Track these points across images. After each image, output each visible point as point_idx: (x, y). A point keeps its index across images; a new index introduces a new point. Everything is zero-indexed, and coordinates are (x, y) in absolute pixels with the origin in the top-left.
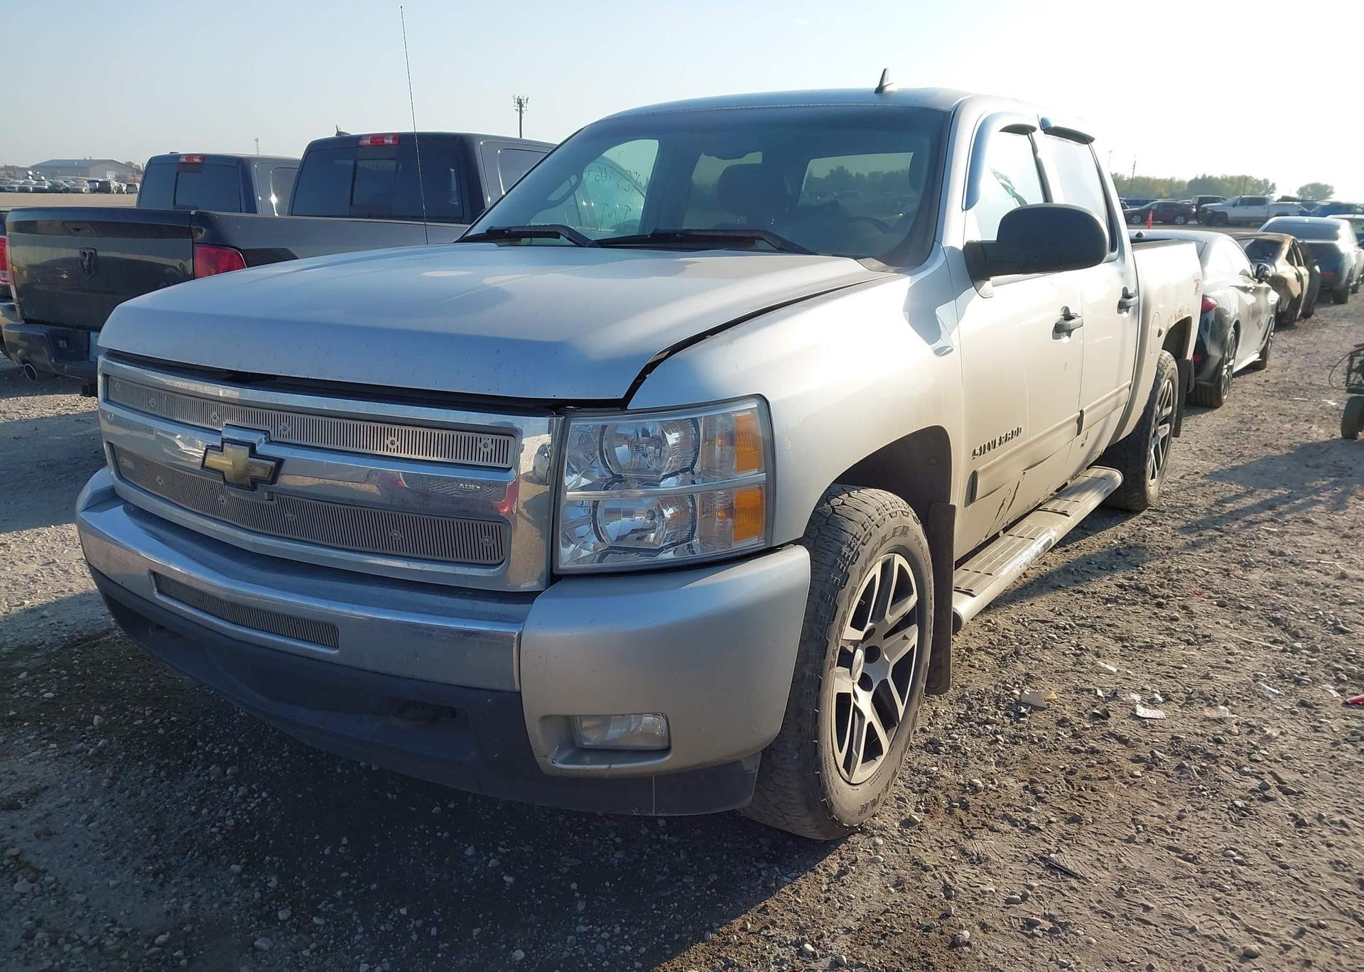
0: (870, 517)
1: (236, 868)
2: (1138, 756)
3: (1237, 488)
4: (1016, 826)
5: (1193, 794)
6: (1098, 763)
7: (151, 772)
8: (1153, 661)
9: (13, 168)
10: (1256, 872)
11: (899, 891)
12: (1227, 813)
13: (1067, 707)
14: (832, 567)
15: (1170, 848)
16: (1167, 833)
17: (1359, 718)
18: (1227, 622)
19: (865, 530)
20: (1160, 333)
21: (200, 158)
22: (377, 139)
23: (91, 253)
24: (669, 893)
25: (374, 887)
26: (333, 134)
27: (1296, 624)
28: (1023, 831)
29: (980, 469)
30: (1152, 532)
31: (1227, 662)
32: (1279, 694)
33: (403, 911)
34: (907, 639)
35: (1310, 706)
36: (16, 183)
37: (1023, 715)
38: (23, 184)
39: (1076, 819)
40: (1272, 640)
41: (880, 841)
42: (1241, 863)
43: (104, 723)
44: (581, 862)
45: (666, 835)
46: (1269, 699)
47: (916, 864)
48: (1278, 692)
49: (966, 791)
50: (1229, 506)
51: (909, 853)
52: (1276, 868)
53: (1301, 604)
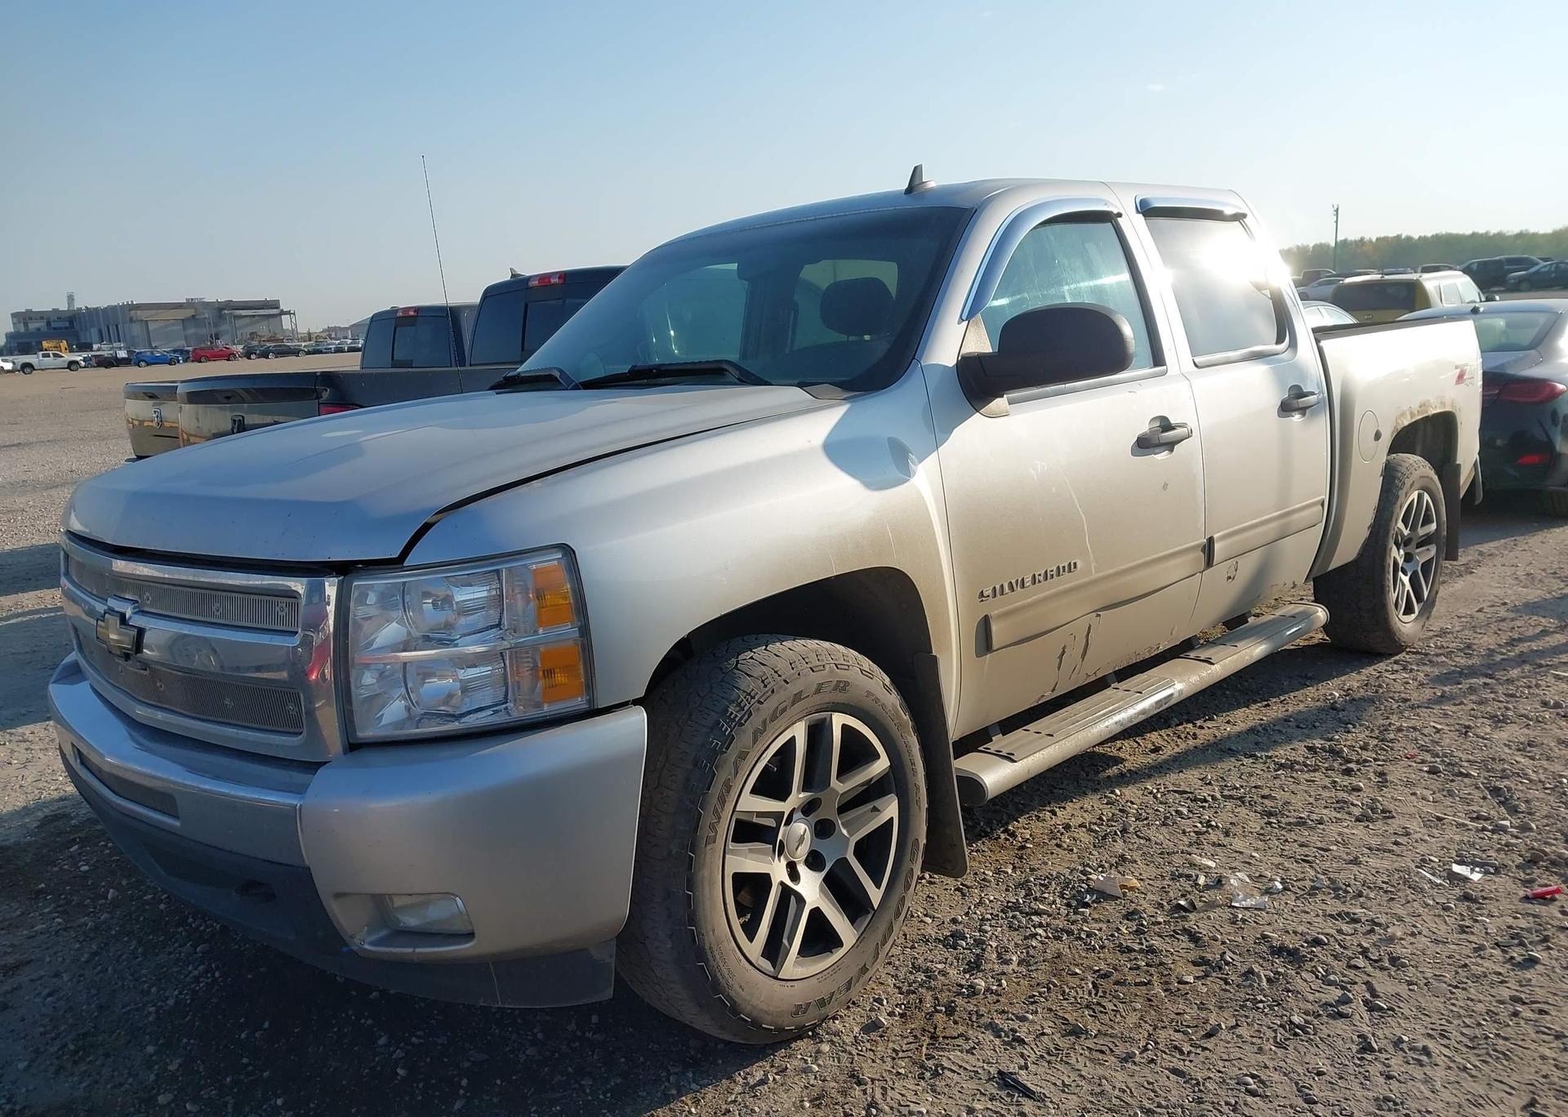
0: (776, 672)
1: (150, 1049)
2: (1202, 958)
3: (1550, 623)
4: (1000, 1037)
5: (1245, 1006)
6: (1147, 965)
7: (131, 948)
8: (1295, 841)
9: (335, 329)
10: (1270, 1105)
11: (814, 1106)
12: (1275, 1031)
13: (1150, 896)
14: (712, 729)
15: (1176, 1072)
16: (1181, 1052)
17: (1534, 916)
18: (1427, 793)
19: (765, 686)
20: (1378, 436)
21: (415, 311)
22: (544, 278)
23: (240, 420)
24: (560, 1095)
25: (266, 1074)
26: (507, 277)
27: (1522, 795)
28: (1005, 1043)
29: (993, 613)
30: (1395, 680)
31: (1396, 843)
32: (1441, 885)
33: (279, 1102)
34: (879, 811)
35: (1475, 901)
36: (333, 344)
37: (1086, 905)
38: (339, 344)
39: (1076, 1032)
40: (1475, 815)
41: (826, 1048)
42: (1253, 1093)
43: (118, 897)
44: (487, 1057)
45: (591, 1033)
46: (1422, 890)
47: (853, 1076)
48: (1439, 881)
49: (959, 994)
50: (1524, 647)
51: (852, 1063)
52: (1300, 1101)
53: (1546, 769)
